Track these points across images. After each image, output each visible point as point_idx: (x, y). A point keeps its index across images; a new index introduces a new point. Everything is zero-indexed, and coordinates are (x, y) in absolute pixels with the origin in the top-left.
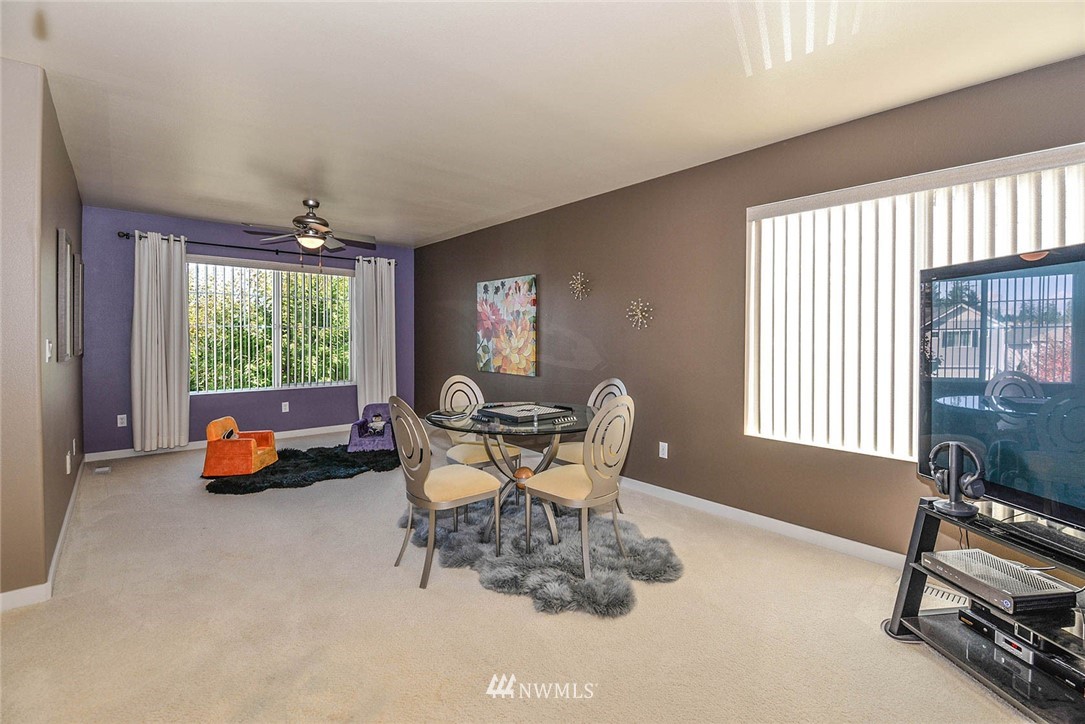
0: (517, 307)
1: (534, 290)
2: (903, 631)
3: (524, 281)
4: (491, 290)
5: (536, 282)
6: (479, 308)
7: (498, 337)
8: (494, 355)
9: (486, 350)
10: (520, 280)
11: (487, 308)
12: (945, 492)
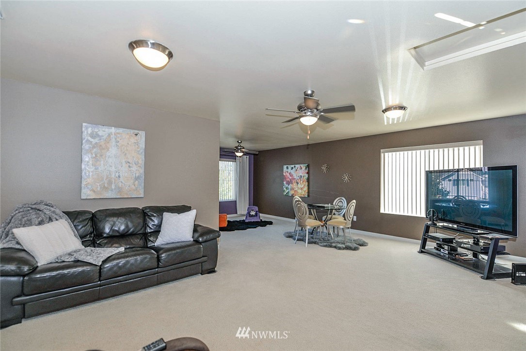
0: (301, 174)
1: (307, 169)
2: (422, 252)
3: (303, 166)
4: (290, 168)
5: (308, 166)
6: (284, 174)
7: (292, 184)
8: (291, 190)
9: (287, 188)
10: (302, 165)
11: (288, 174)
12: (430, 220)
